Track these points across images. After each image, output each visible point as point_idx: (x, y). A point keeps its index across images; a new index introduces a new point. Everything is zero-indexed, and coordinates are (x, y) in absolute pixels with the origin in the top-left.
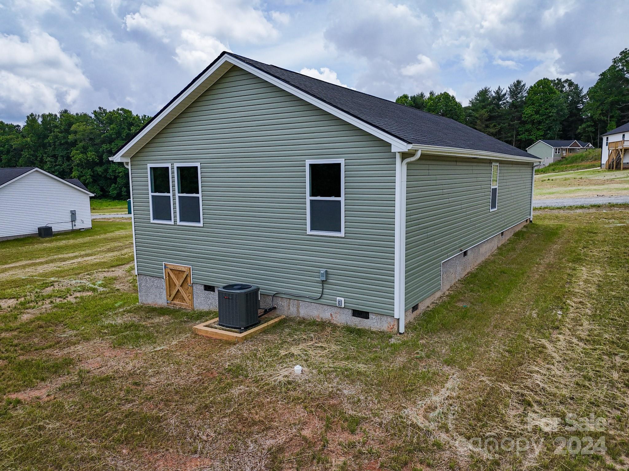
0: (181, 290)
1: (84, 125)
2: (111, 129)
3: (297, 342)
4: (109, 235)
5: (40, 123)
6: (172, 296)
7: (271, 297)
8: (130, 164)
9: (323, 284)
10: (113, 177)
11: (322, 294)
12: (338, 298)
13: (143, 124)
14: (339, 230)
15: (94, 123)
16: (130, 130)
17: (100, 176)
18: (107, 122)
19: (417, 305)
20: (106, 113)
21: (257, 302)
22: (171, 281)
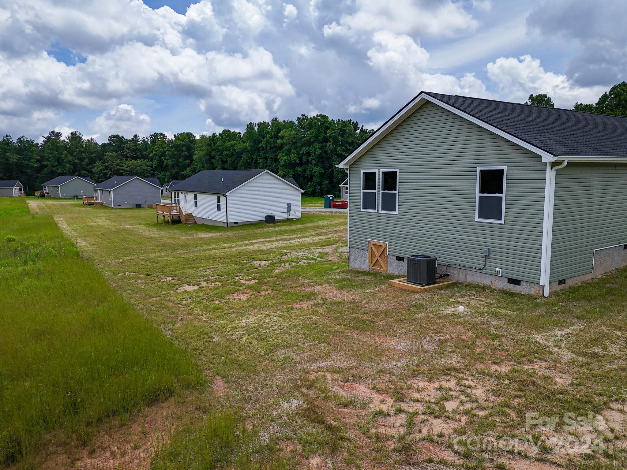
0: (379, 258)
1: (290, 131)
2: (311, 134)
3: (463, 296)
4: (314, 224)
5: (256, 130)
6: (373, 263)
7: (446, 267)
8: (349, 170)
9: (486, 258)
10: (309, 176)
11: (485, 265)
12: (497, 269)
13: (337, 127)
14: (501, 219)
15: (297, 129)
16: (326, 133)
17: (300, 175)
18: (308, 128)
19: (565, 280)
20: (307, 119)
21: (435, 268)
22: (372, 252)
